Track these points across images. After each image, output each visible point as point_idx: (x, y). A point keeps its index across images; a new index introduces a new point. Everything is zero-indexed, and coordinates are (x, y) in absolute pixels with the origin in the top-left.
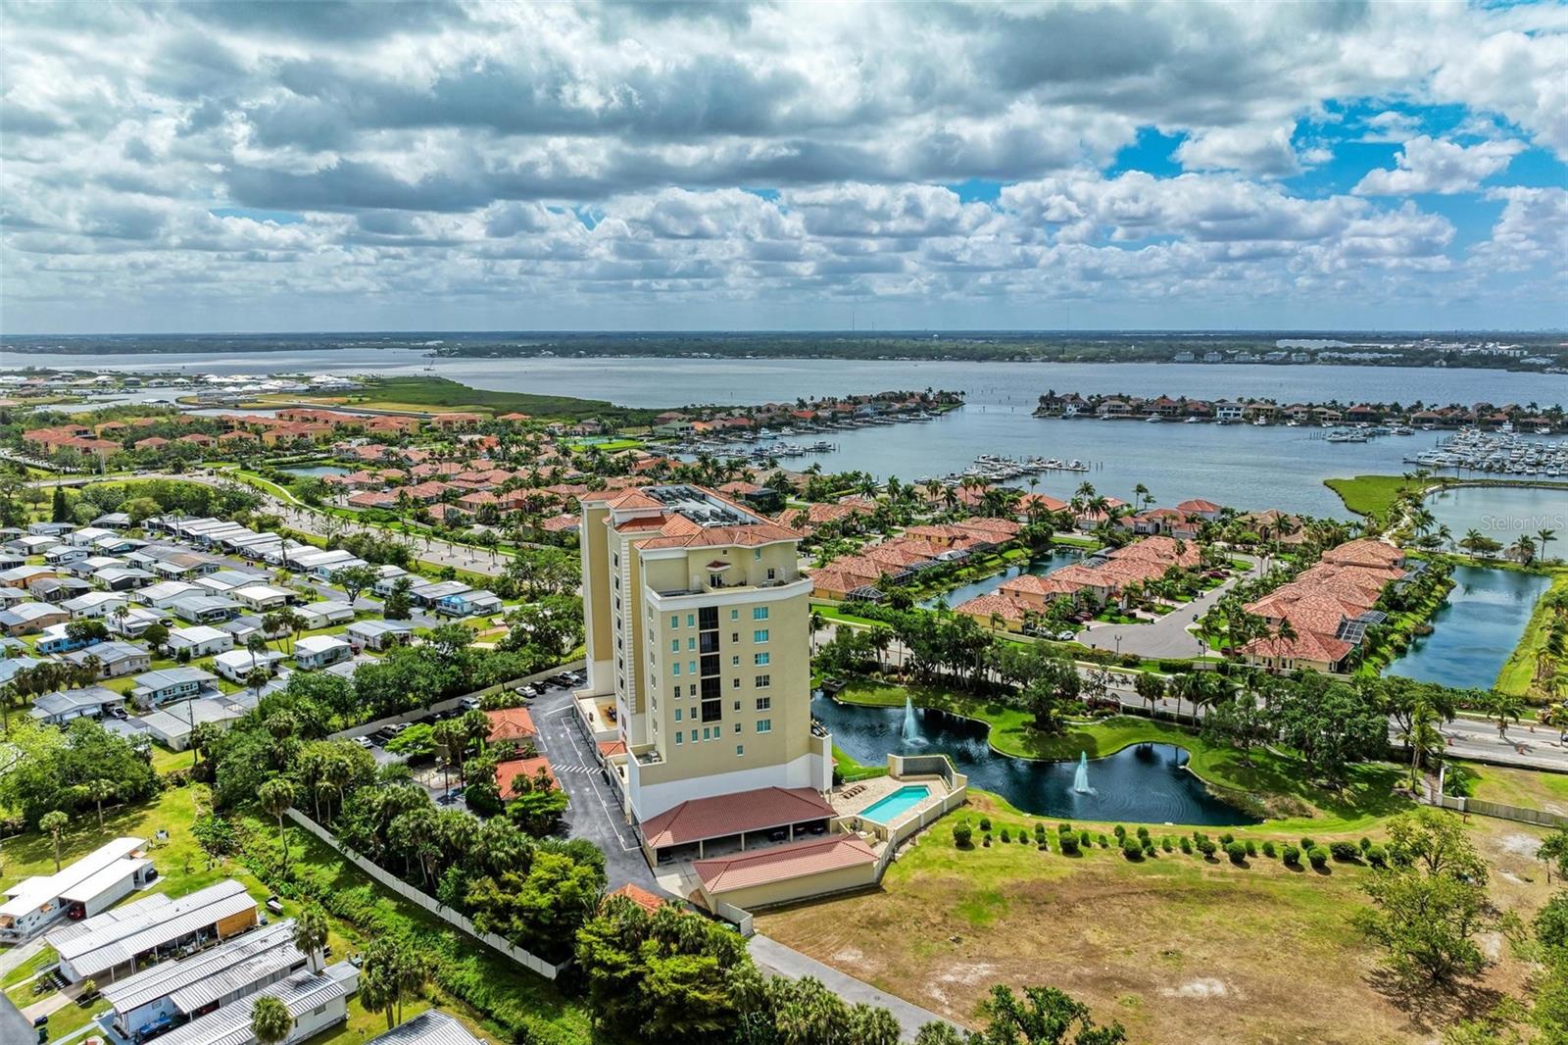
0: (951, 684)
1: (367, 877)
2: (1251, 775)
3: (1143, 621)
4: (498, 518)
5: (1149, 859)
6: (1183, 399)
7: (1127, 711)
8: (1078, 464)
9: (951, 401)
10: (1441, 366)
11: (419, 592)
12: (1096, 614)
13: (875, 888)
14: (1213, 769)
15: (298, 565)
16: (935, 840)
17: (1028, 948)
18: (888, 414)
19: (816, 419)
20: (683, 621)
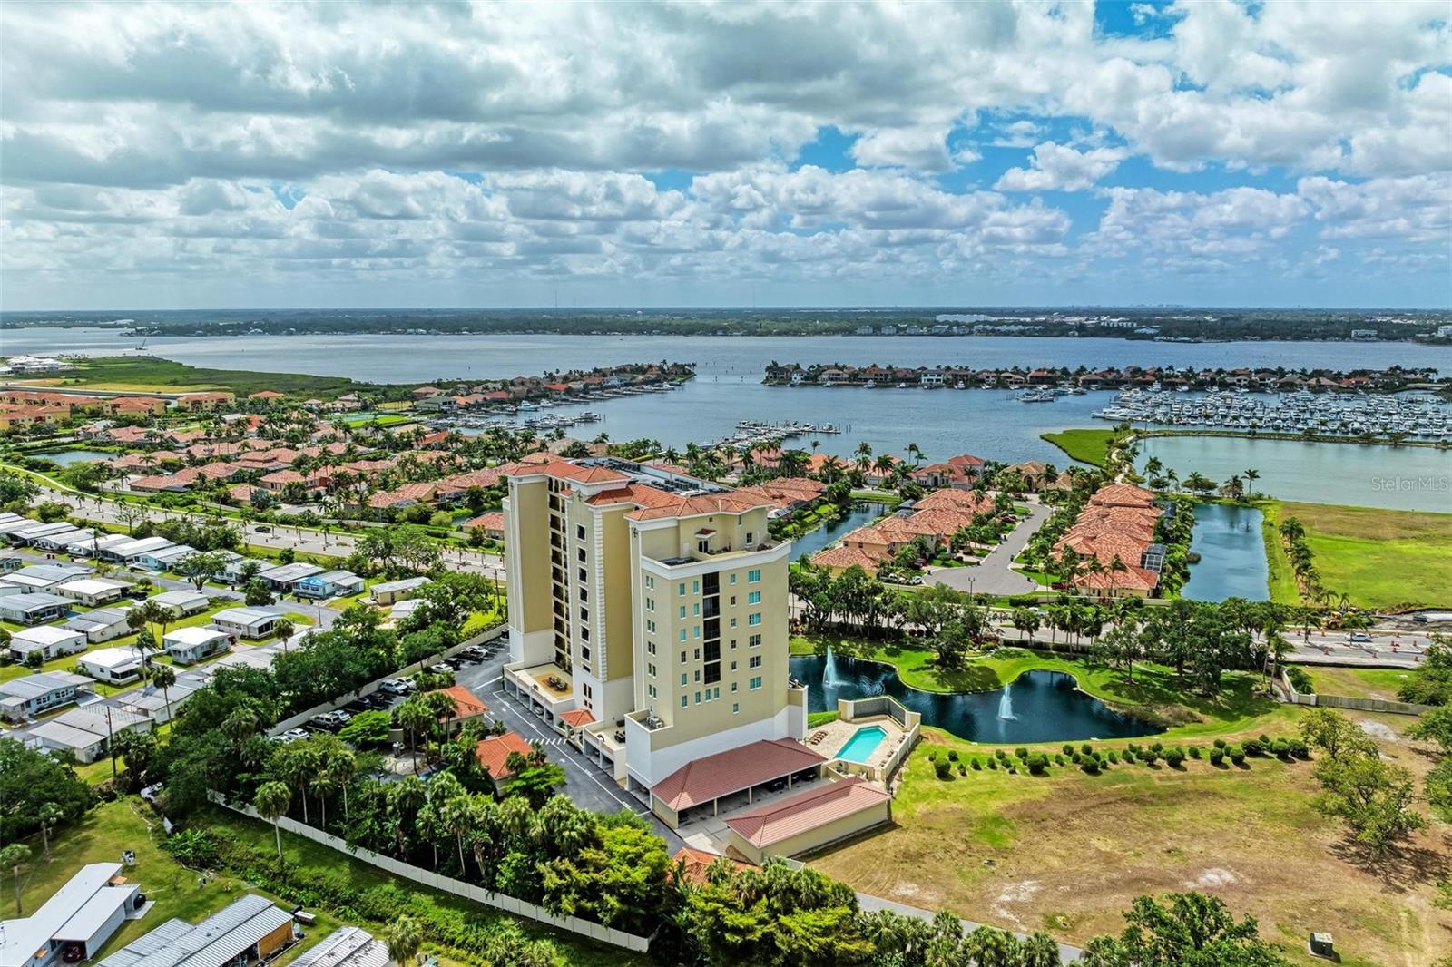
0: (844, 630)
1: (384, 875)
2: (1138, 690)
3: (971, 564)
4: (305, 498)
5: (1104, 771)
6: (890, 368)
7: (1007, 643)
8: (830, 428)
9: (683, 373)
10: (1074, 336)
11: (270, 575)
12: (930, 560)
13: (888, 825)
14: (1105, 688)
15: (113, 555)
16: (917, 775)
17: (1055, 862)
18: (633, 385)
19: (569, 391)
20: (689, 588)
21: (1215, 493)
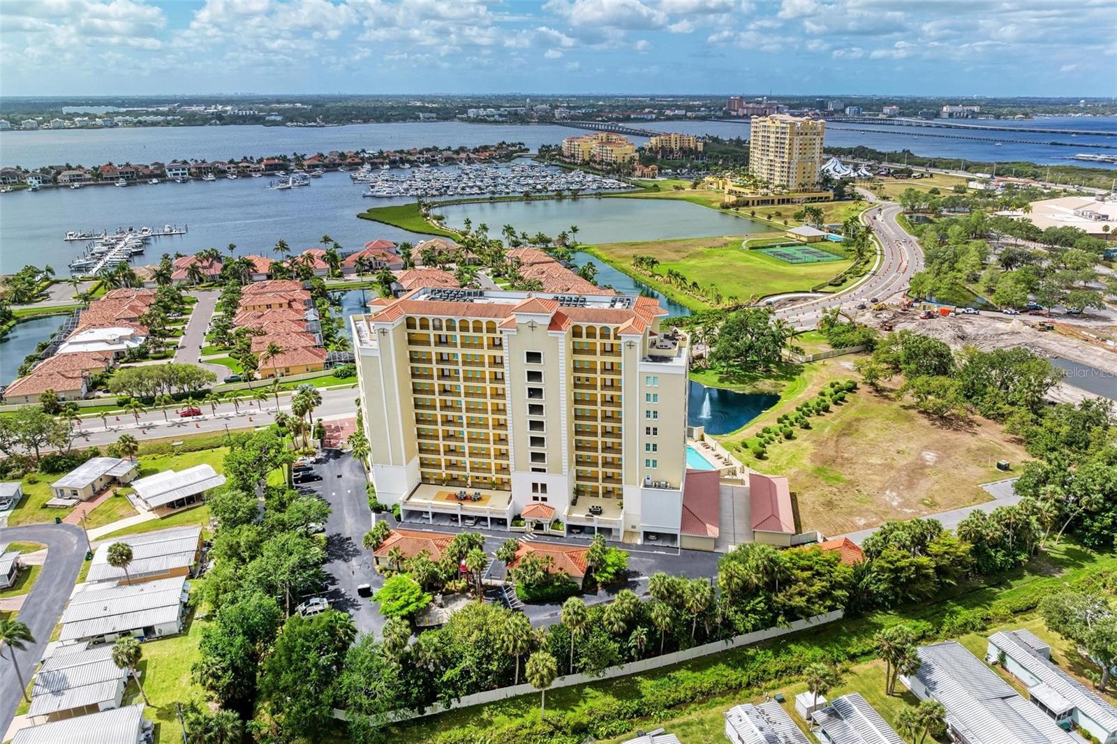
2: (737, 378)
21: (551, 245)
